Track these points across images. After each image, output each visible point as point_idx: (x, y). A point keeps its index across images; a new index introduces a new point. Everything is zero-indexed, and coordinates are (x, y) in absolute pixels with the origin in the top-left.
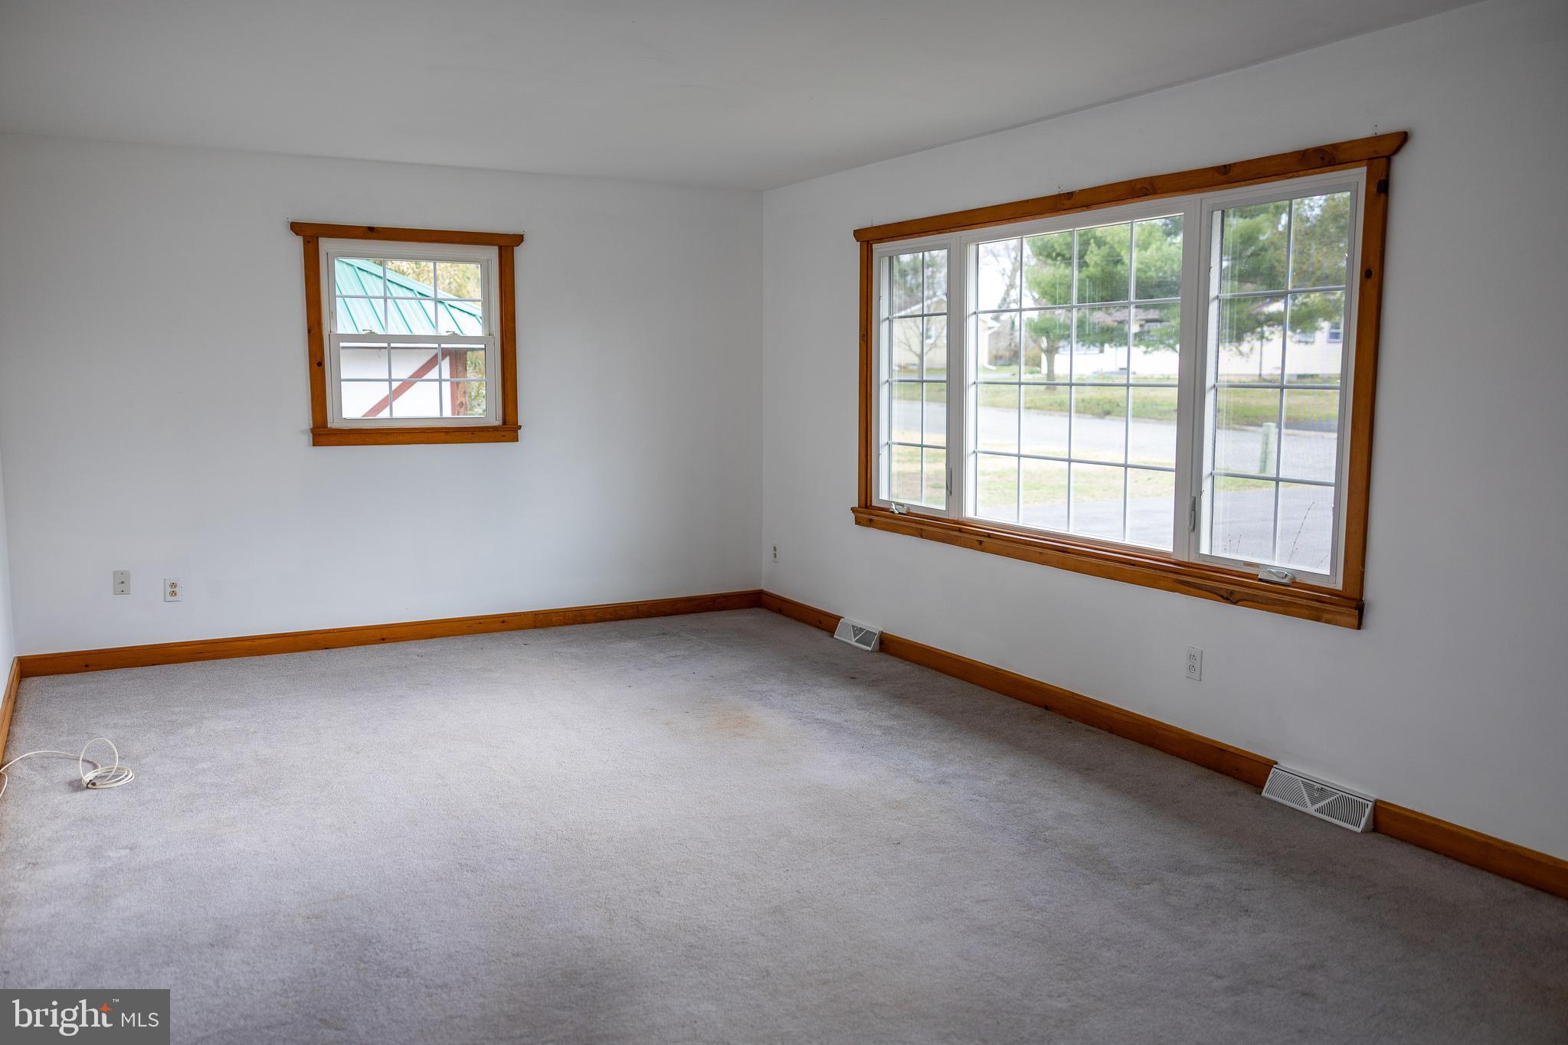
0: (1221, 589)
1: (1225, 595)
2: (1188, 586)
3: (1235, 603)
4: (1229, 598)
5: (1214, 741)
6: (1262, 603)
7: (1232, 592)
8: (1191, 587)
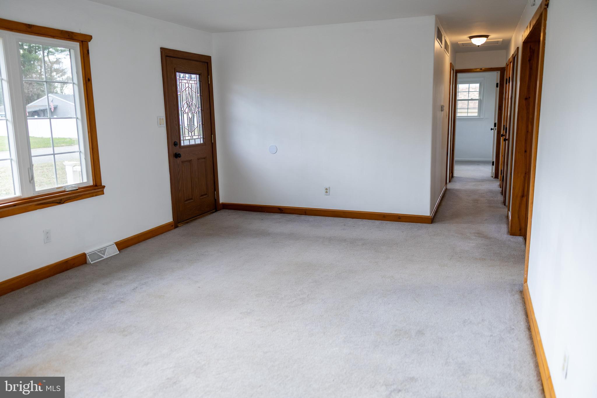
0: (57, 200)
1: (59, 202)
2: (42, 205)
3: (63, 203)
4: (60, 202)
5: (62, 261)
6: (73, 199)
7: (61, 200)
8: (44, 205)
